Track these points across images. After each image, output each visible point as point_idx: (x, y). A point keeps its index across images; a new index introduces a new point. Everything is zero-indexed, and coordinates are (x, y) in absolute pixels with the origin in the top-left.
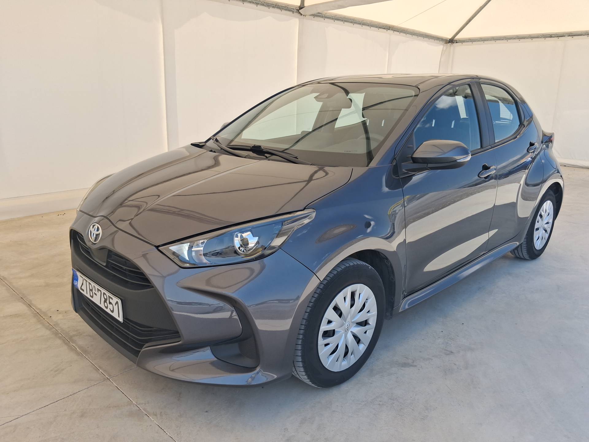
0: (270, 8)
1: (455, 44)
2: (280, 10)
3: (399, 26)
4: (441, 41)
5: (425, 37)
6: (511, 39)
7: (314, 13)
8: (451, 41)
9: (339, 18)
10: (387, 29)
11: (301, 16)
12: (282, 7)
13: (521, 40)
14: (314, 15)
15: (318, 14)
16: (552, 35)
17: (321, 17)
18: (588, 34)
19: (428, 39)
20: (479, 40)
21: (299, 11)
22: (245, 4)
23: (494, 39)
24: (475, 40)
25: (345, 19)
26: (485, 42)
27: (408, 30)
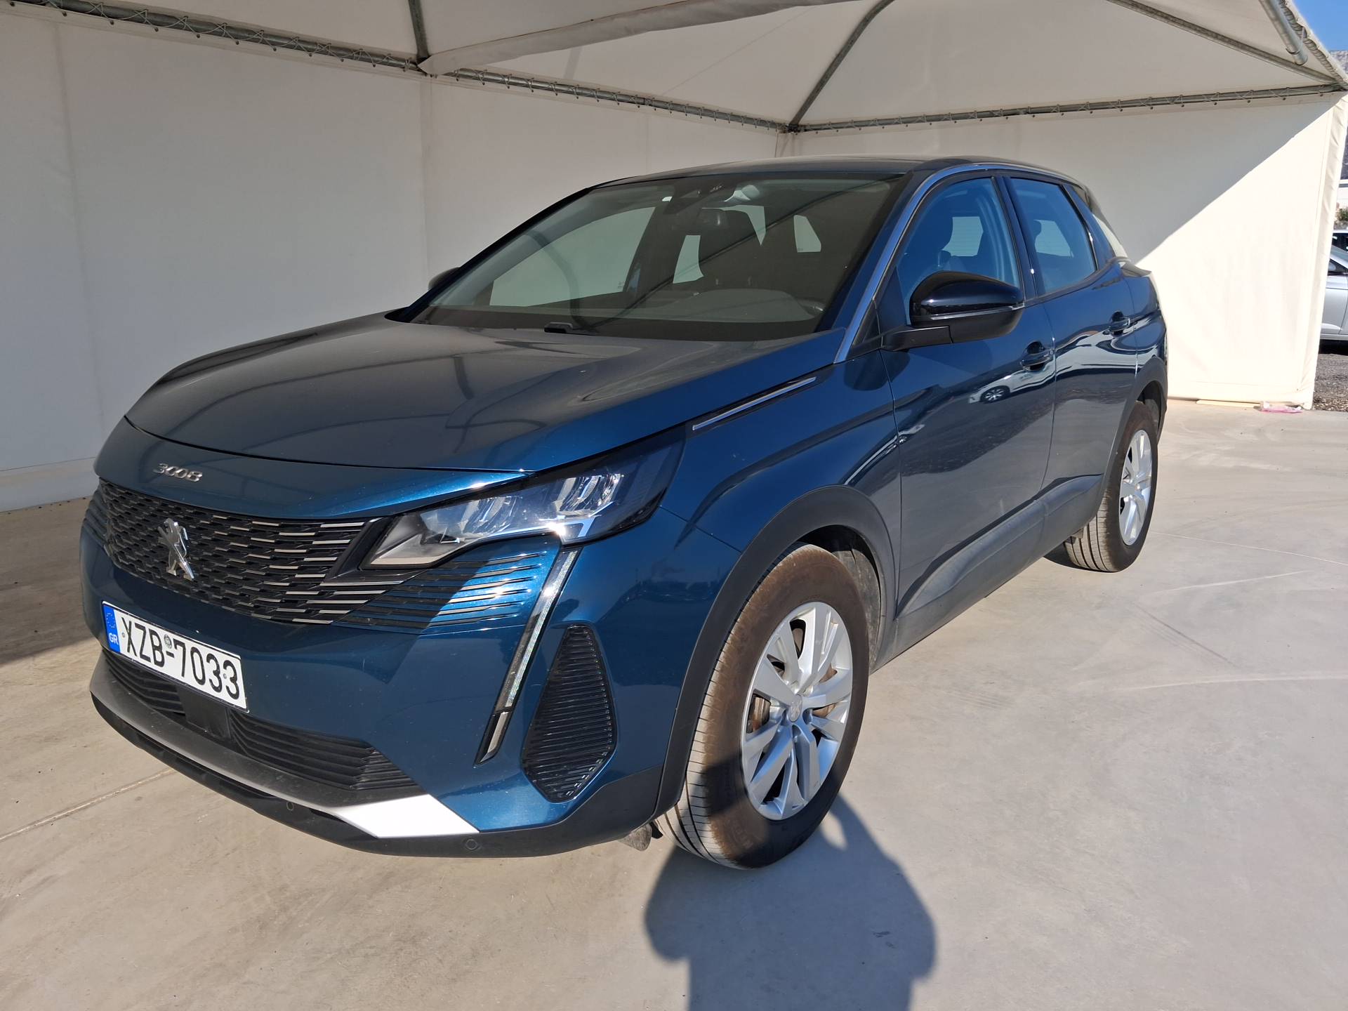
0: (345, 59)
1: (803, 135)
2: (371, 65)
3: (663, 96)
4: (771, 127)
5: (731, 120)
6: (915, 122)
7: (453, 70)
8: (794, 127)
9: (520, 82)
10: (639, 103)
11: (424, 77)
12: (376, 59)
13: (935, 125)
14: (457, 76)
15: (466, 73)
16: (994, 113)
17: (474, 79)
18: (1063, 109)
19: (741, 124)
20: (850, 124)
21: (419, 66)
22: (280, 50)
23: (881, 122)
24: (843, 126)
25: (533, 84)
26: (862, 128)
27: (687, 104)
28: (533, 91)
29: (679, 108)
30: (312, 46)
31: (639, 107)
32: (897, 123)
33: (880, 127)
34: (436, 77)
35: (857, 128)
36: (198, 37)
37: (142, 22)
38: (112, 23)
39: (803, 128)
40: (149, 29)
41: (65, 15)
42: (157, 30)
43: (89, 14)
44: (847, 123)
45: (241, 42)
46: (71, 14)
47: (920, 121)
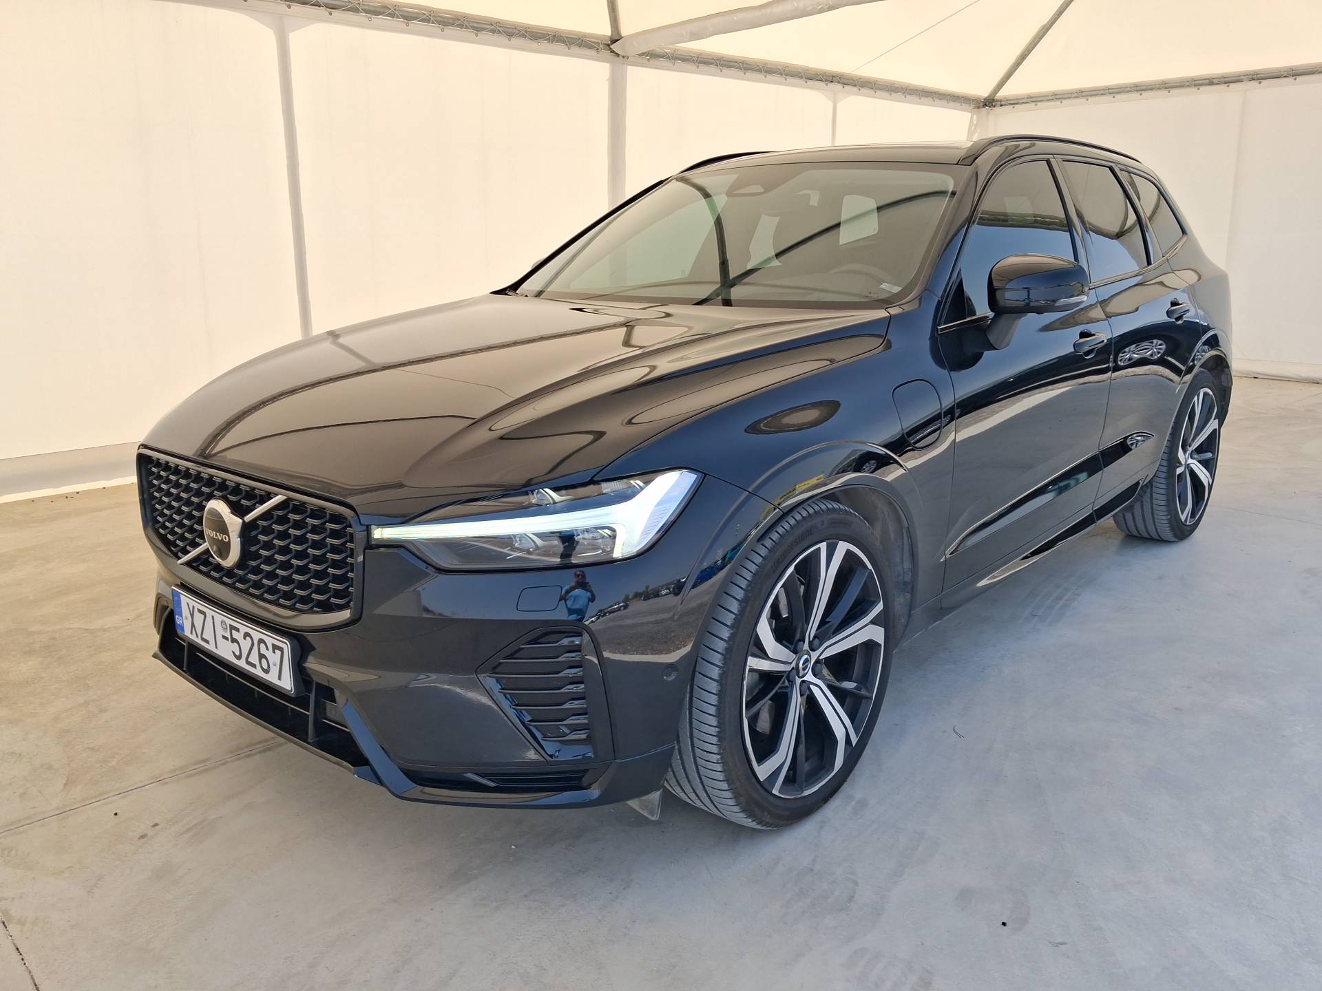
0: (541, 43)
1: (998, 110)
2: (566, 47)
3: (853, 73)
4: (965, 103)
5: (922, 96)
6: (1123, 92)
7: (644, 51)
8: (989, 103)
9: (708, 60)
10: (826, 81)
11: (616, 59)
12: (570, 40)
13: (1145, 94)
14: (648, 56)
15: (657, 53)
16: (1214, 80)
17: (665, 59)
18: (1295, 73)
19: (931, 100)
20: (1051, 98)
21: (611, 47)
22: (483, 35)
23: (1084, 94)
24: (1042, 99)
25: (722, 62)
26: (1064, 101)
27: (877, 81)
28: (722, 70)
29: (867, 84)
30: (511, 30)
31: (827, 85)
32: (1102, 94)
33: (1083, 100)
34: (628, 58)
35: (1058, 103)
36: (407, 25)
37: (356, 12)
38: (331, 14)
39: (999, 103)
40: (361, 17)
41: (289, 7)
42: (371, 19)
43: (311, 5)
44: (1047, 96)
45: (450, 31)
46: (297, 7)
47: (1129, 91)
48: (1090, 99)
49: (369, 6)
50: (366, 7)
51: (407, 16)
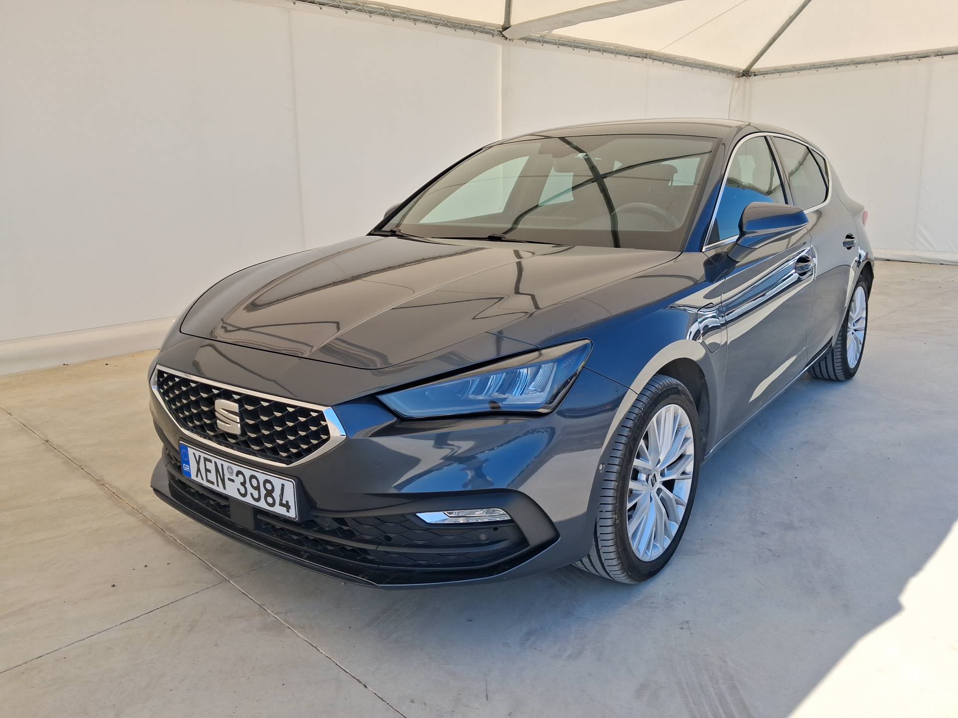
0: (458, 30)
1: (753, 78)
2: (473, 33)
3: (661, 51)
4: (729, 74)
5: (703, 69)
6: (843, 65)
7: (525, 36)
8: (746, 73)
9: (565, 42)
10: (643, 57)
11: (505, 41)
12: (477, 28)
13: (859, 66)
14: (526, 40)
15: (532, 38)
16: (909, 56)
17: (537, 42)
19: (709, 71)
20: (791, 69)
21: (503, 33)
22: (419, 24)
23: (815, 67)
24: (784, 70)
25: (575, 44)
26: (801, 72)
27: (675, 58)
28: (574, 50)
29: (669, 60)
30: (436, 21)
31: (643, 60)
32: (829, 67)
33: (814, 71)
34: (513, 40)
35: (797, 72)
36: (371, 16)
37: (338, 8)
38: (321, 9)
39: (753, 74)
40: (341, 12)
41: (295, 4)
42: (347, 13)
43: (309, 2)
44: (788, 68)
45: (398, 21)
46: (298, 3)
47: (848, 64)
48: (820, 70)
49: (347, 3)
50: (344, 5)
51: (372, 11)
